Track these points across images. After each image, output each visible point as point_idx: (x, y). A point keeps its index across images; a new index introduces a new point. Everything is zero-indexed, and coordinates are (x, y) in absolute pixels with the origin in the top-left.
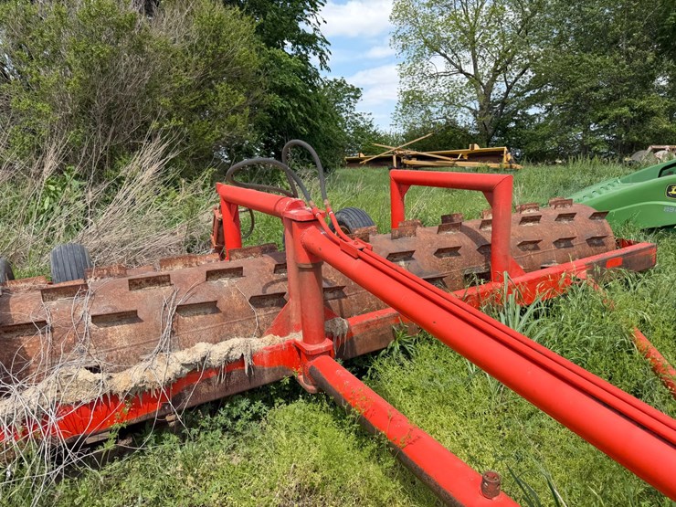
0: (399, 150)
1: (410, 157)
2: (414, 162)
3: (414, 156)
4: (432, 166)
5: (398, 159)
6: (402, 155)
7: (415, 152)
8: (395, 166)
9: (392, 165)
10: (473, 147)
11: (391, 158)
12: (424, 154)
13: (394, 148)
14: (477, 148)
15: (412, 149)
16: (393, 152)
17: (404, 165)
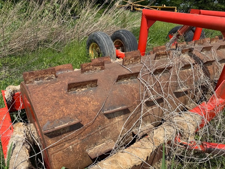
0: (134, 4)
1: (138, 7)
2: (139, 9)
6: (135, 6)
7: (140, 6)
8: (132, 10)
10: (163, 6)
12: (144, 6)
13: (132, 3)
14: (165, 6)
15: (139, 4)
16: (131, 5)
17: (135, 10)
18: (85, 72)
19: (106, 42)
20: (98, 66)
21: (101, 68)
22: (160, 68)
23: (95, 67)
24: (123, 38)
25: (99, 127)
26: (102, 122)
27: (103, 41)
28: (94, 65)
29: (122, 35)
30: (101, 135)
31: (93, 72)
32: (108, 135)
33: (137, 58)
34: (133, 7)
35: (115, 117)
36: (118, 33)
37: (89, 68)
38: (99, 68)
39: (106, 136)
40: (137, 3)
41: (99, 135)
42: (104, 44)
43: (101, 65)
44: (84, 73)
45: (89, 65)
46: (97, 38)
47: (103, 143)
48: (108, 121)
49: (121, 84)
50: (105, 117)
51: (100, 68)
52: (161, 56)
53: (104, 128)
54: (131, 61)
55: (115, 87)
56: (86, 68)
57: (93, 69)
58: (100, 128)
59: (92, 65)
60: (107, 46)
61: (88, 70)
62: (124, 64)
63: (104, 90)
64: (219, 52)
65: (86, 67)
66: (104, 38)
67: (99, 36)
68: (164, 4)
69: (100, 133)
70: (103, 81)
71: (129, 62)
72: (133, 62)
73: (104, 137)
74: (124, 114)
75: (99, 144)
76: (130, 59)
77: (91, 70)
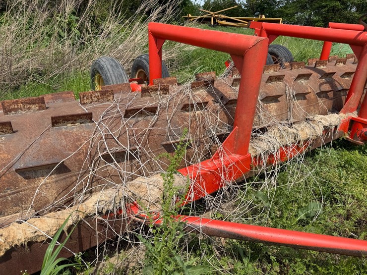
0: (215, 14)
1: (222, 19)
2: (224, 22)
3: (224, 19)
4: (235, 26)
5: (215, 20)
6: (217, 18)
7: (226, 17)
8: (212, 24)
9: (211, 23)
10: (261, 17)
11: (210, 19)
12: (231, 18)
13: (212, 13)
14: (264, 17)
15: (224, 15)
16: (211, 15)
17: (218, 24)
18: (10, 112)
19: (111, 72)
20: (34, 103)
21: (40, 107)
22: (136, 108)
23: (27, 106)
24: (146, 66)
25: (8, 189)
26: (13, 184)
27: (108, 71)
28: (24, 103)
29: (144, 61)
30: (12, 201)
31: (24, 113)
32: (25, 202)
33: (105, 93)
34: (214, 19)
35: (38, 177)
36: (139, 59)
37: (16, 106)
38: (35, 107)
39: (22, 203)
40: (219, 13)
41: (6, 202)
42: (109, 75)
43: (38, 103)
44: (8, 114)
45: (17, 102)
46: (99, 66)
47: (16, 213)
48: (25, 182)
49: (61, 130)
50: (19, 176)
51: (37, 108)
52: (151, 91)
53: (17, 192)
54: (94, 97)
55: (48, 134)
56: (11, 107)
57: (24, 108)
58: (9, 192)
59: (22, 103)
60: (114, 78)
61: (16, 110)
62: (83, 102)
63: (27, 138)
64: (269, 86)
65: (11, 105)
66: (109, 67)
67: (102, 63)
68: (262, 15)
69: (10, 199)
70: (30, 125)
71: (92, 99)
72: (99, 99)
73: (17, 205)
74: (57, 174)
75: (8, 215)
76: (92, 95)
77: (21, 109)
